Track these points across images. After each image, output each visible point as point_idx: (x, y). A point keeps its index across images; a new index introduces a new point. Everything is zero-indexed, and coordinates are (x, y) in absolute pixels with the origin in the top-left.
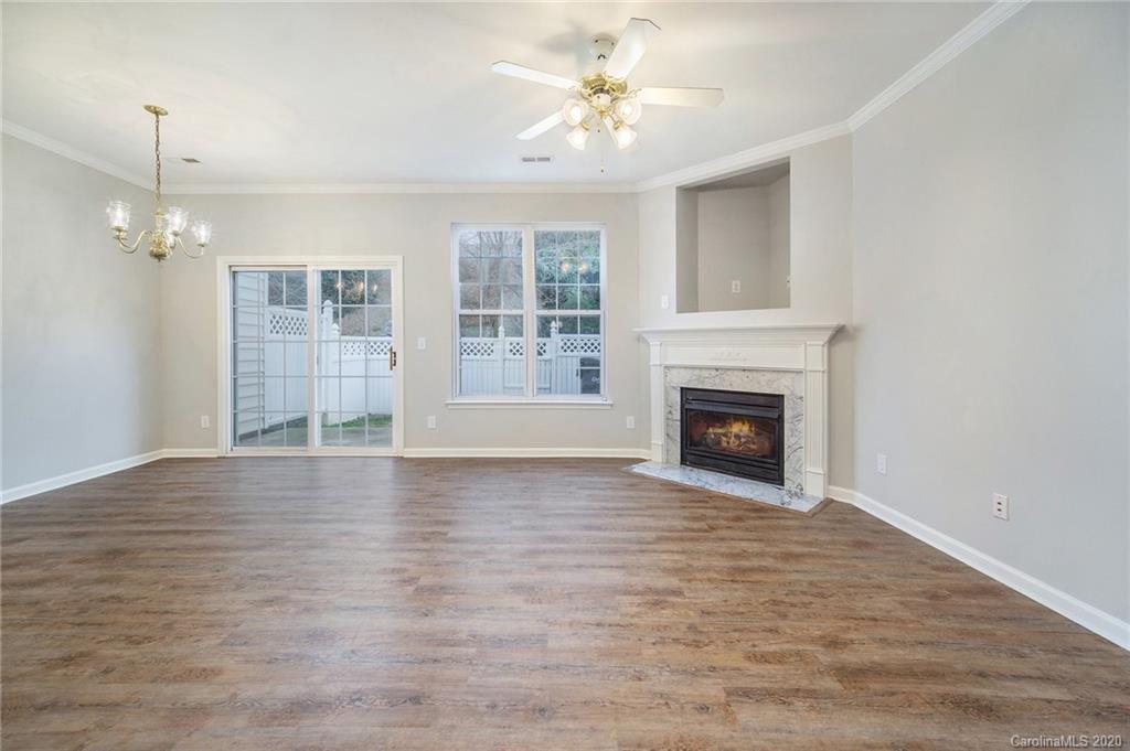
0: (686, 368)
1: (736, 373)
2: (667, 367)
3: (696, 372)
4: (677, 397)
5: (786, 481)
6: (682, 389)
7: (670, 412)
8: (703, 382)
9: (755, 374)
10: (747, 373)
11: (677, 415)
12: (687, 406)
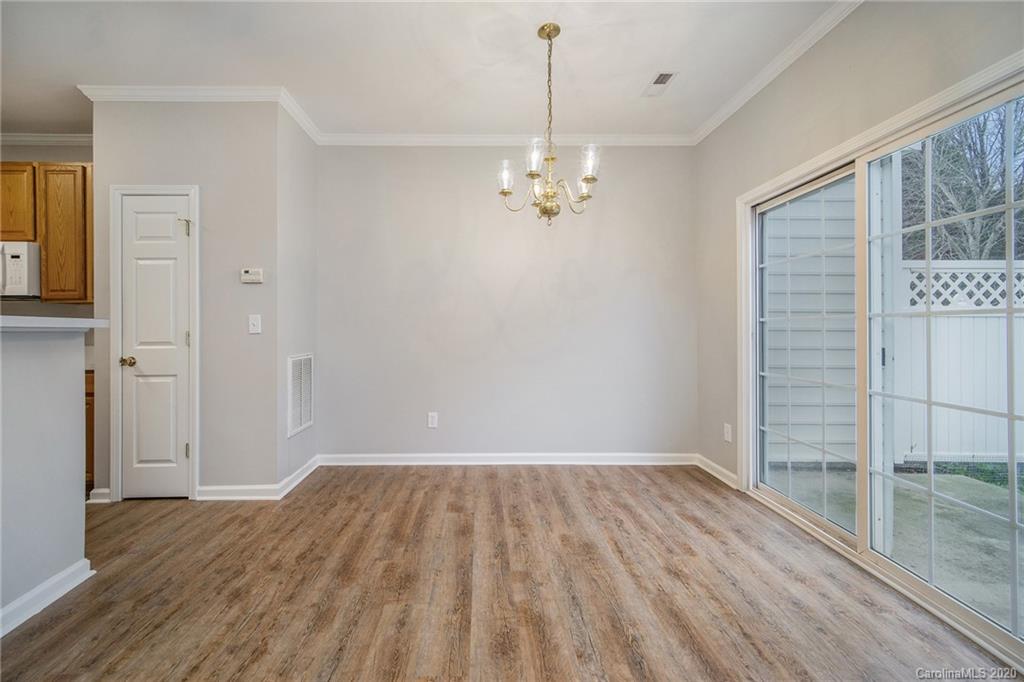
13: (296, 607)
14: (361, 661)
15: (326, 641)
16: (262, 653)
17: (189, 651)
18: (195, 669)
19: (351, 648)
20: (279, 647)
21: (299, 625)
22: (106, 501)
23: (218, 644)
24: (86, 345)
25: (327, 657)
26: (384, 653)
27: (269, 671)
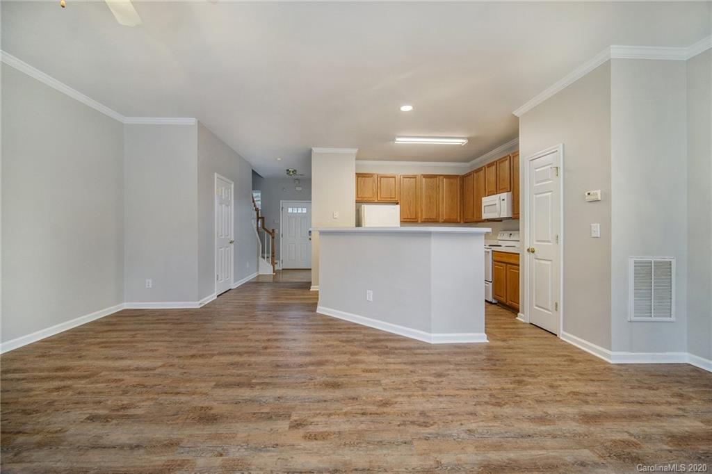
13: (536, 406)
14: (531, 448)
15: (528, 427)
16: (499, 406)
17: (480, 383)
18: (475, 389)
19: (535, 440)
20: (507, 410)
21: (527, 412)
22: (523, 320)
23: (491, 390)
24: (485, 239)
25: (519, 431)
26: (548, 459)
27: (493, 412)
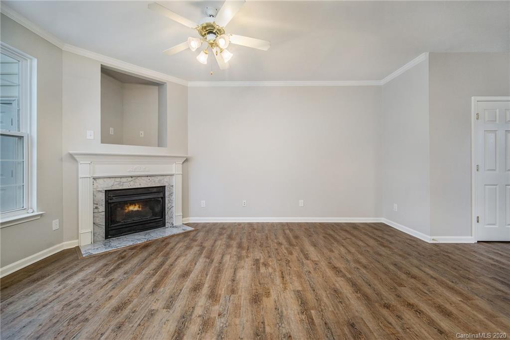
0: (110, 178)
1: (143, 178)
2: (95, 179)
3: (118, 180)
4: (102, 197)
5: (166, 224)
6: (106, 191)
7: (96, 208)
8: (123, 185)
9: (153, 178)
10: (149, 178)
11: (102, 208)
12: (110, 201)
